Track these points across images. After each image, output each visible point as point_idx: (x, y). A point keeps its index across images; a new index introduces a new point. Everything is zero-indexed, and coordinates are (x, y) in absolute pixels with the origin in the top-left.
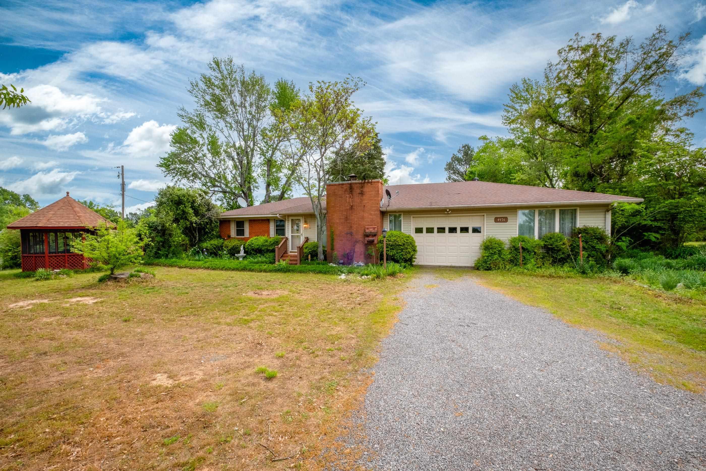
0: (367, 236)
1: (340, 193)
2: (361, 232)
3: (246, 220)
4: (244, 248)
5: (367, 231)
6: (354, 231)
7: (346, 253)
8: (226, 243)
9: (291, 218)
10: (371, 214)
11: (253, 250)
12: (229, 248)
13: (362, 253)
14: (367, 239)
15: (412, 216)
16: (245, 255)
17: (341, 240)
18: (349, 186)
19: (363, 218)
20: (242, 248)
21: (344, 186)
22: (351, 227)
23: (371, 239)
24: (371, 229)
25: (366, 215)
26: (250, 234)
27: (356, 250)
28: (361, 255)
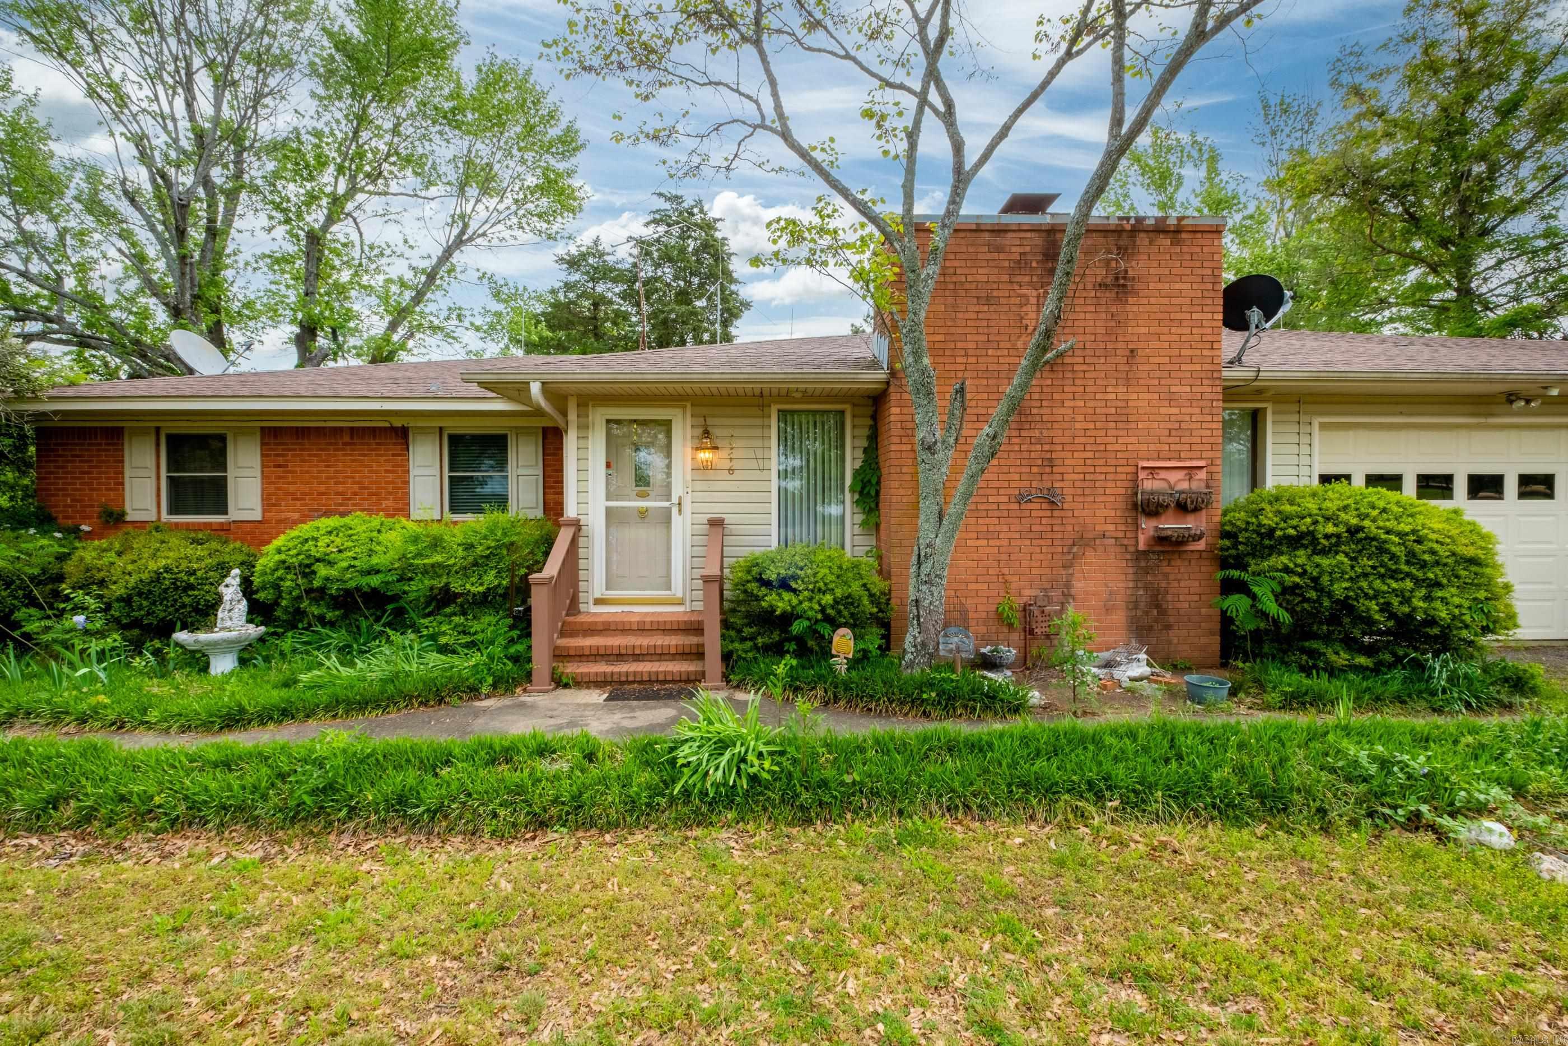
0: (1151, 508)
1: (982, 275)
2: (1116, 490)
3: (242, 432)
4: (247, 587)
5: (1148, 485)
6: (1067, 486)
7: (1018, 602)
8: (88, 553)
9: (599, 416)
10: (1172, 399)
11: (319, 594)
12: (118, 590)
13: (1120, 600)
14: (1148, 526)
15: (1316, 421)
16: (254, 631)
17: (989, 535)
18: (1038, 240)
19: (1123, 417)
20: (231, 589)
21: (1010, 239)
22: (1051, 463)
23: (1170, 524)
24: (1173, 477)
25: (1141, 400)
26: (268, 502)
27: (1079, 585)
28: (1108, 610)
